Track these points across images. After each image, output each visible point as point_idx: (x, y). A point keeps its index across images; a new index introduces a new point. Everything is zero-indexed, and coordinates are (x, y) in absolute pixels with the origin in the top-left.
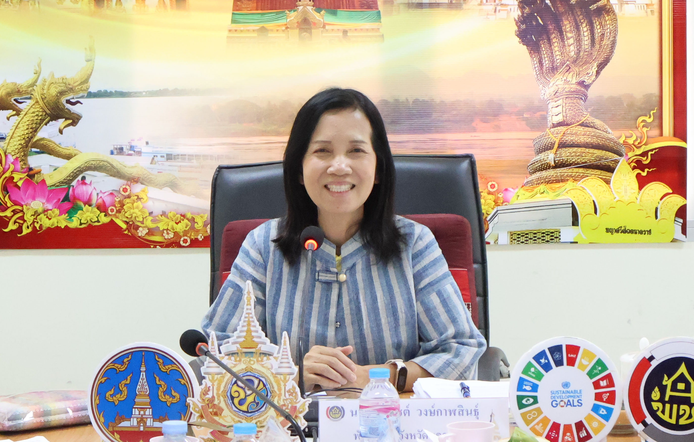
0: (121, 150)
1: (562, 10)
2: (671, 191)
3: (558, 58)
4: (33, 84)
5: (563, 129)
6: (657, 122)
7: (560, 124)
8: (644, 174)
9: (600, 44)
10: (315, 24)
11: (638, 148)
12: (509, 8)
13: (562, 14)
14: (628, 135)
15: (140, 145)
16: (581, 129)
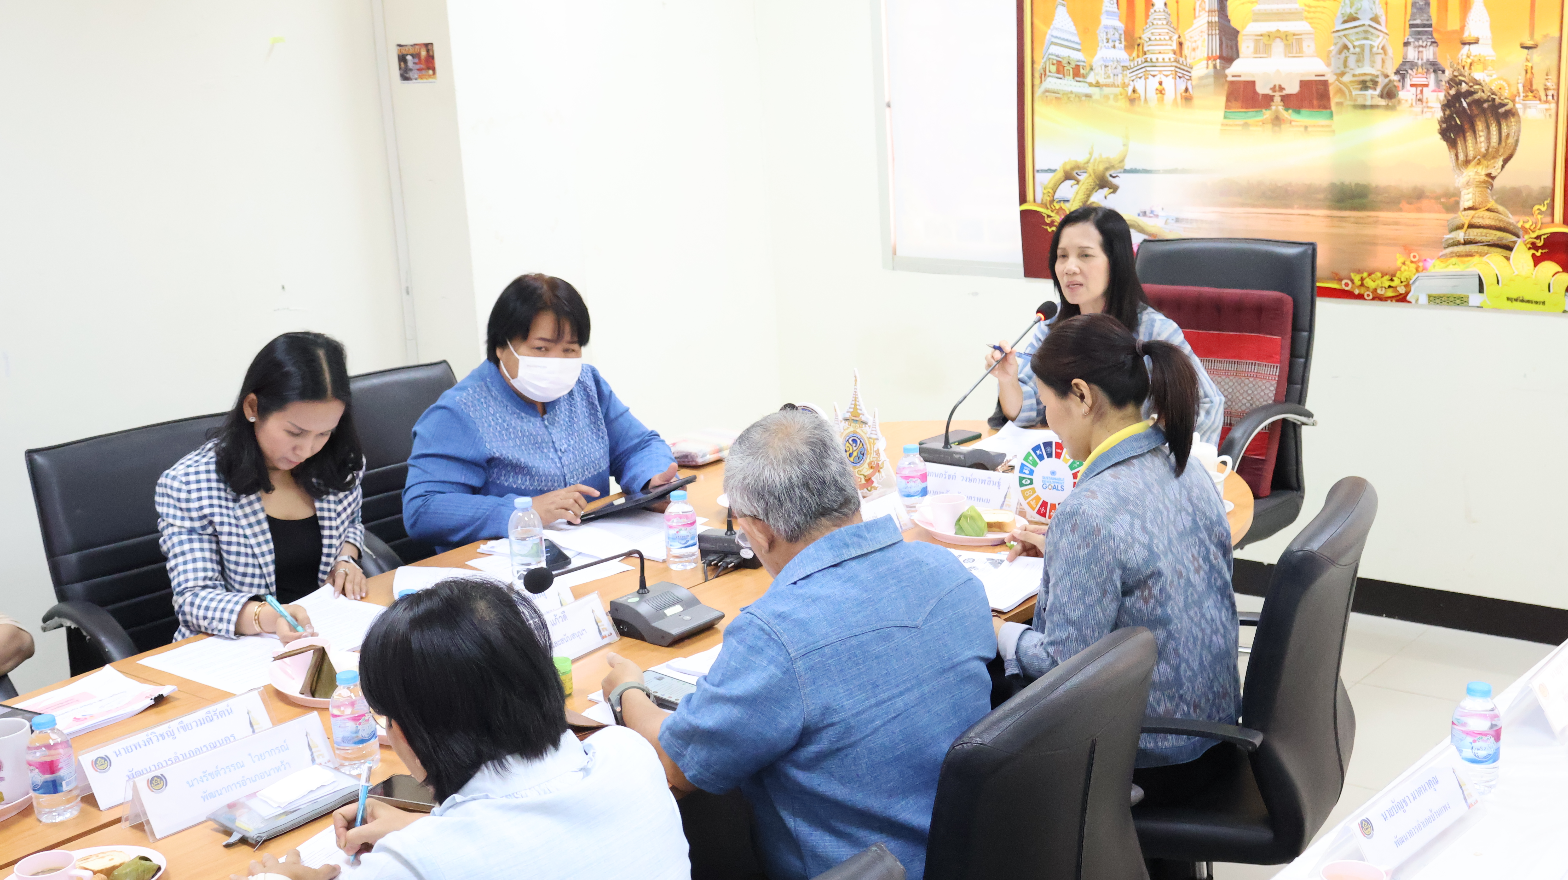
0: (1144, 213)
1: (1476, 112)
2: (1561, 270)
3: (1471, 153)
4: (1088, 162)
5: (1472, 212)
6: (1550, 211)
7: (1470, 209)
8: (1538, 254)
9: (1506, 142)
10: (1283, 120)
11: (1533, 232)
12: (1433, 110)
13: (1477, 116)
14: (1525, 220)
15: (1158, 211)
16: (1488, 214)
